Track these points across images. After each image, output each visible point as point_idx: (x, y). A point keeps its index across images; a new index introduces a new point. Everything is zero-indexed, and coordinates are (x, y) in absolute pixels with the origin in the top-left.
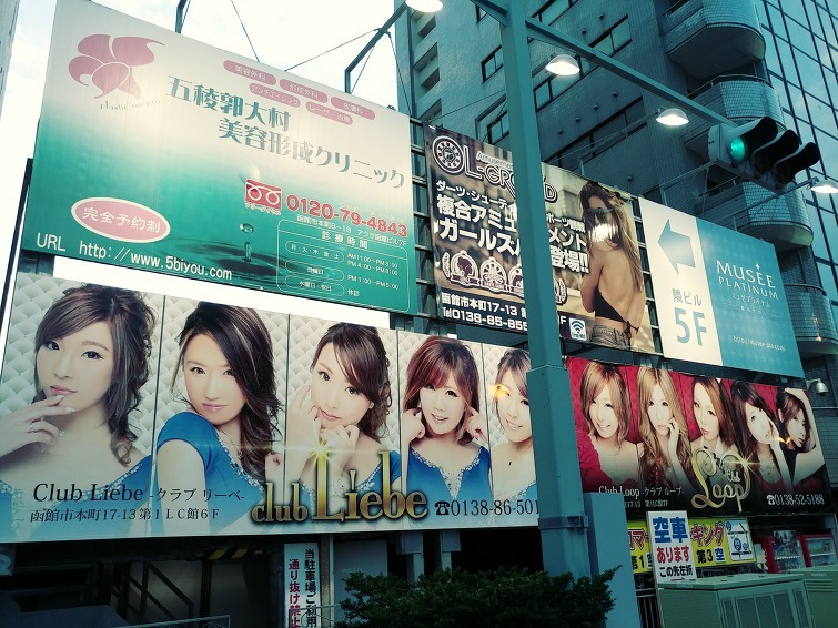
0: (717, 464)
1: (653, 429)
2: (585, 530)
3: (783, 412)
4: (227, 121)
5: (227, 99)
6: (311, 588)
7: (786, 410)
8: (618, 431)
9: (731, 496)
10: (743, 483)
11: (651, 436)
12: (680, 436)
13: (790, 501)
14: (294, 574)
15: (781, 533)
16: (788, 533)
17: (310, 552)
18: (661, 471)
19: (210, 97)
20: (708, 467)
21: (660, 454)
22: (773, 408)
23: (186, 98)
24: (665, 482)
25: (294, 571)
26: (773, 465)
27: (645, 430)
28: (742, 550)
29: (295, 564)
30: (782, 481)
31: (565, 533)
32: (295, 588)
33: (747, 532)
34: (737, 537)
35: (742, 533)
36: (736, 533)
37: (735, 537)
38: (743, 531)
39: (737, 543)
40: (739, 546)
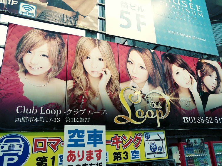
0: (143, 97)
1: (86, 73)
3: (201, 72)
7: (203, 71)
8: (49, 72)
9: (152, 117)
10: (164, 110)
11: (83, 77)
12: (111, 79)
13: (202, 120)
15: (192, 140)
16: (198, 140)
18: (88, 99)
20: (134, 99)
21: (89, 88)
22: (194, 69)
24: (90, 106)
26: (190, 99)
27: (78, 72)
28: (157, 151)
30: (196, 109)
33: (163, 140)
34: (154, 143)
35: (159, 140)
36: (153, 140)
37: (152, 143)
38: (160, 139)
39: (153, 147)
40: (154, 148)
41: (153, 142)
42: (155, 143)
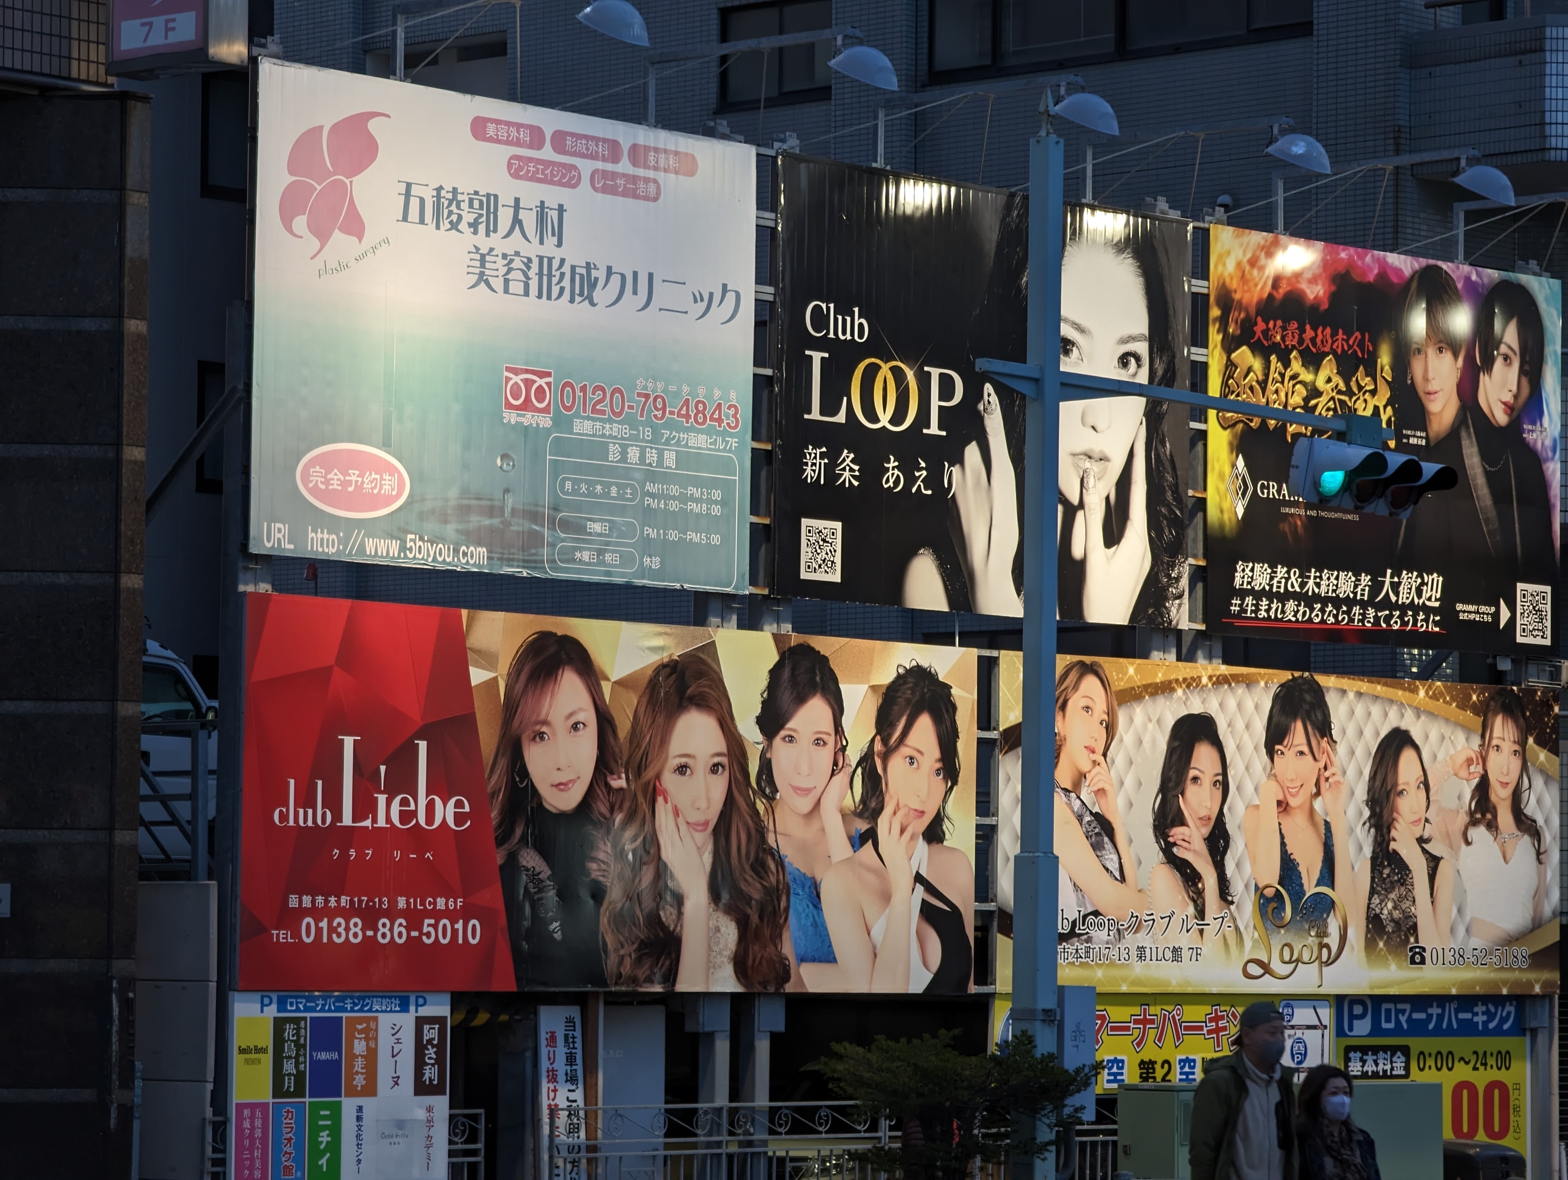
2: (1056, 1023)
4: (477, 249)
5: (476, 204)
6: (571, 1079)
14: (552, 1056)
17: (570, 1021)
19: (453, 208)
23: (422, 221)
25: (552, 1050)
29: (552, 1039)
31: (1038, 1024)
32: (553, 1078)
33: (1325, 1027)
34: (1301, 1036)
35: (1314, 1027)
36: (1300, 1027)
37: (1298, 1036)
38: (1318, 1023)
39: (1299, 1047)
40: (1301, 1054)
41: (1299, 1033)
42: (1304, 1038)
